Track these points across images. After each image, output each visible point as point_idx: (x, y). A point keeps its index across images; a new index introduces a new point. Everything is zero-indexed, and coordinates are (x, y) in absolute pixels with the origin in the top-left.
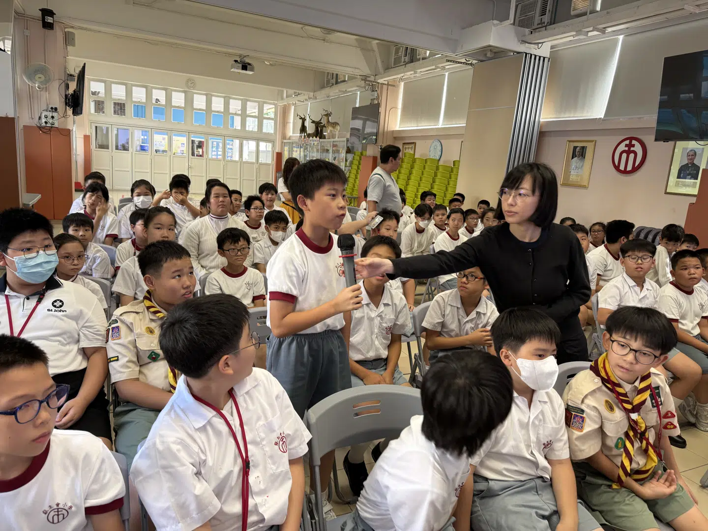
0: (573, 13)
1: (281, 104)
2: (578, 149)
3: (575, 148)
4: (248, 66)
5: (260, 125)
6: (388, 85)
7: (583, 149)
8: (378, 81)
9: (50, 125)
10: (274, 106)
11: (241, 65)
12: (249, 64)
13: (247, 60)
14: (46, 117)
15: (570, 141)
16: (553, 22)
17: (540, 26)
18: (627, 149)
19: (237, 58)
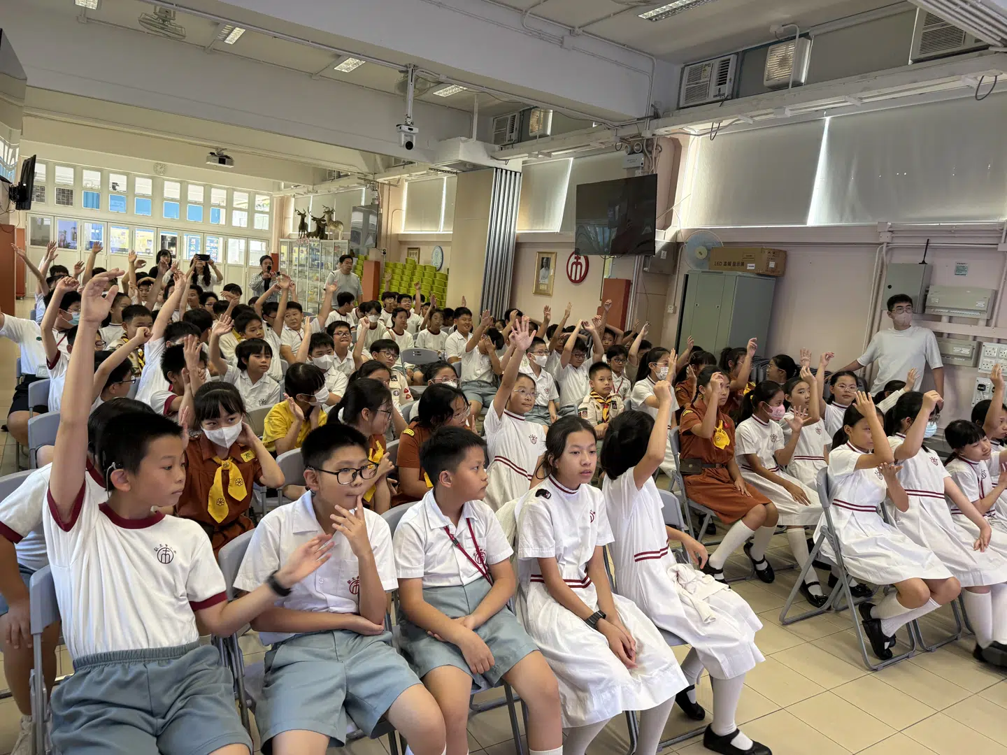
0: (531, 134)
1: (277, 195)
2: (545, 260)
3: (543, 258)
4: (227, 159)
5: (251, 220)
6: (389, 184)
7: (548, 259)
8: (378, 180)
10: (268, 197)
11: (217, 158)
12: (228, 157)
13: (225, 153)
15: (539, 253)
16: (520, 140)
17: (509, 142)
18: (575, 260)
19: (214, 151)
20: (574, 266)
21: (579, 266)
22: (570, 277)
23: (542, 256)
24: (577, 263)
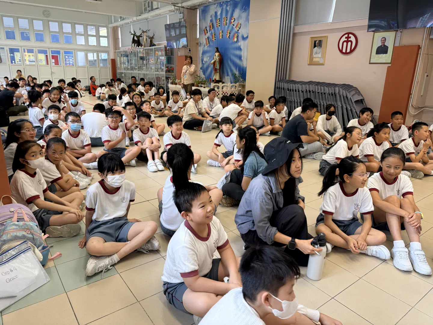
2: (317, 42)
3: (315, 42)
5: (98, 42)
6: (190, 9)
7: (320, 41)
8: (184, 7)
10: (106, 28)
15: (312, 38)
20: (345, 44)
21: (349, 43)
22: (341, 51)
23: (315, 39)
24: (347, 42)
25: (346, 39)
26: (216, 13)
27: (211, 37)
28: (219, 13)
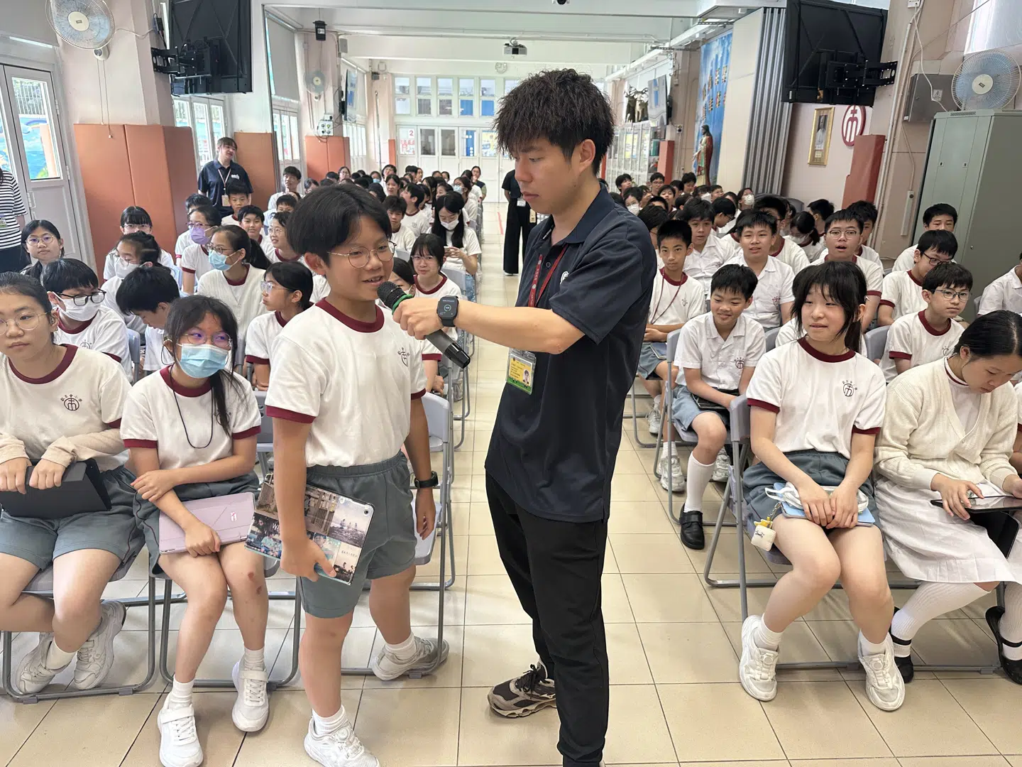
2: (822, 118)
3: (820, 117)
4: (520, 49)
6: (687, 50)
7: (826, 118)
8: (673, 47)
9: (327, 134)
11: (511, 49)
12: (522, 47)
13: (519, 42)
14: (323, 126)
19: (508, 42)
20: (850, 123)
21: (855, 122)
22: (844, 138)
24: (853, 119)
25: (851, 116)
26: (717, 56)
27: (708, 104)
28: (720, 56)
